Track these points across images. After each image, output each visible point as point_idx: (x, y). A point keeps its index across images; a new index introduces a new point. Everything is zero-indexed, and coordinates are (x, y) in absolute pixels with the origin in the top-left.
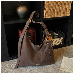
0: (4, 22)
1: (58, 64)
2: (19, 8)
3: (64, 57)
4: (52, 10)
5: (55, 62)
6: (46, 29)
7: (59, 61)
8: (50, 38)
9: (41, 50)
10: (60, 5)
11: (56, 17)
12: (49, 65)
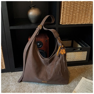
0: (10, 26)
1: (72, 86)
2: (31, 10)
3: (83, 78)
4: (72, 15)
5: (69, 83)
6: (57, 38)
7: (75, 82)
8: (62, 50)
9: (50, 64)
10: (84, 9)
11: (77, 24)
12: (60, 85)
